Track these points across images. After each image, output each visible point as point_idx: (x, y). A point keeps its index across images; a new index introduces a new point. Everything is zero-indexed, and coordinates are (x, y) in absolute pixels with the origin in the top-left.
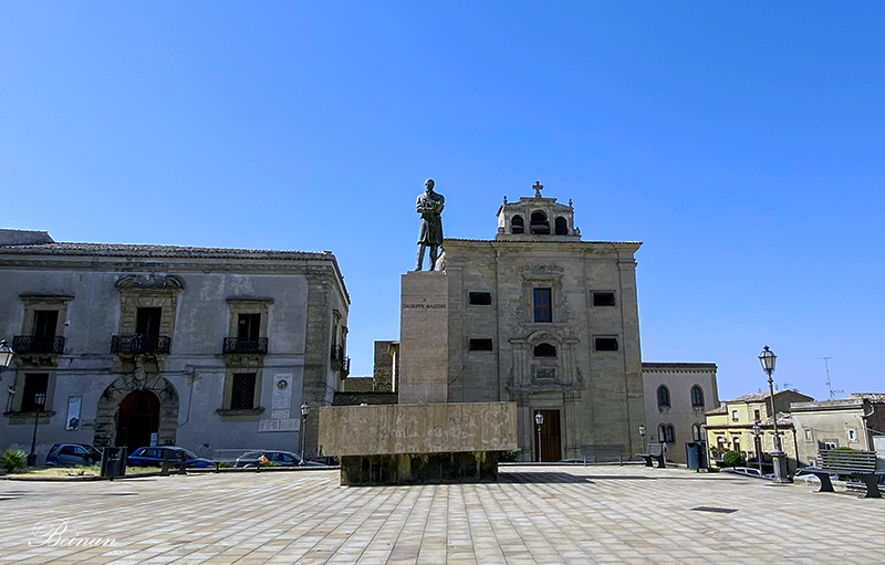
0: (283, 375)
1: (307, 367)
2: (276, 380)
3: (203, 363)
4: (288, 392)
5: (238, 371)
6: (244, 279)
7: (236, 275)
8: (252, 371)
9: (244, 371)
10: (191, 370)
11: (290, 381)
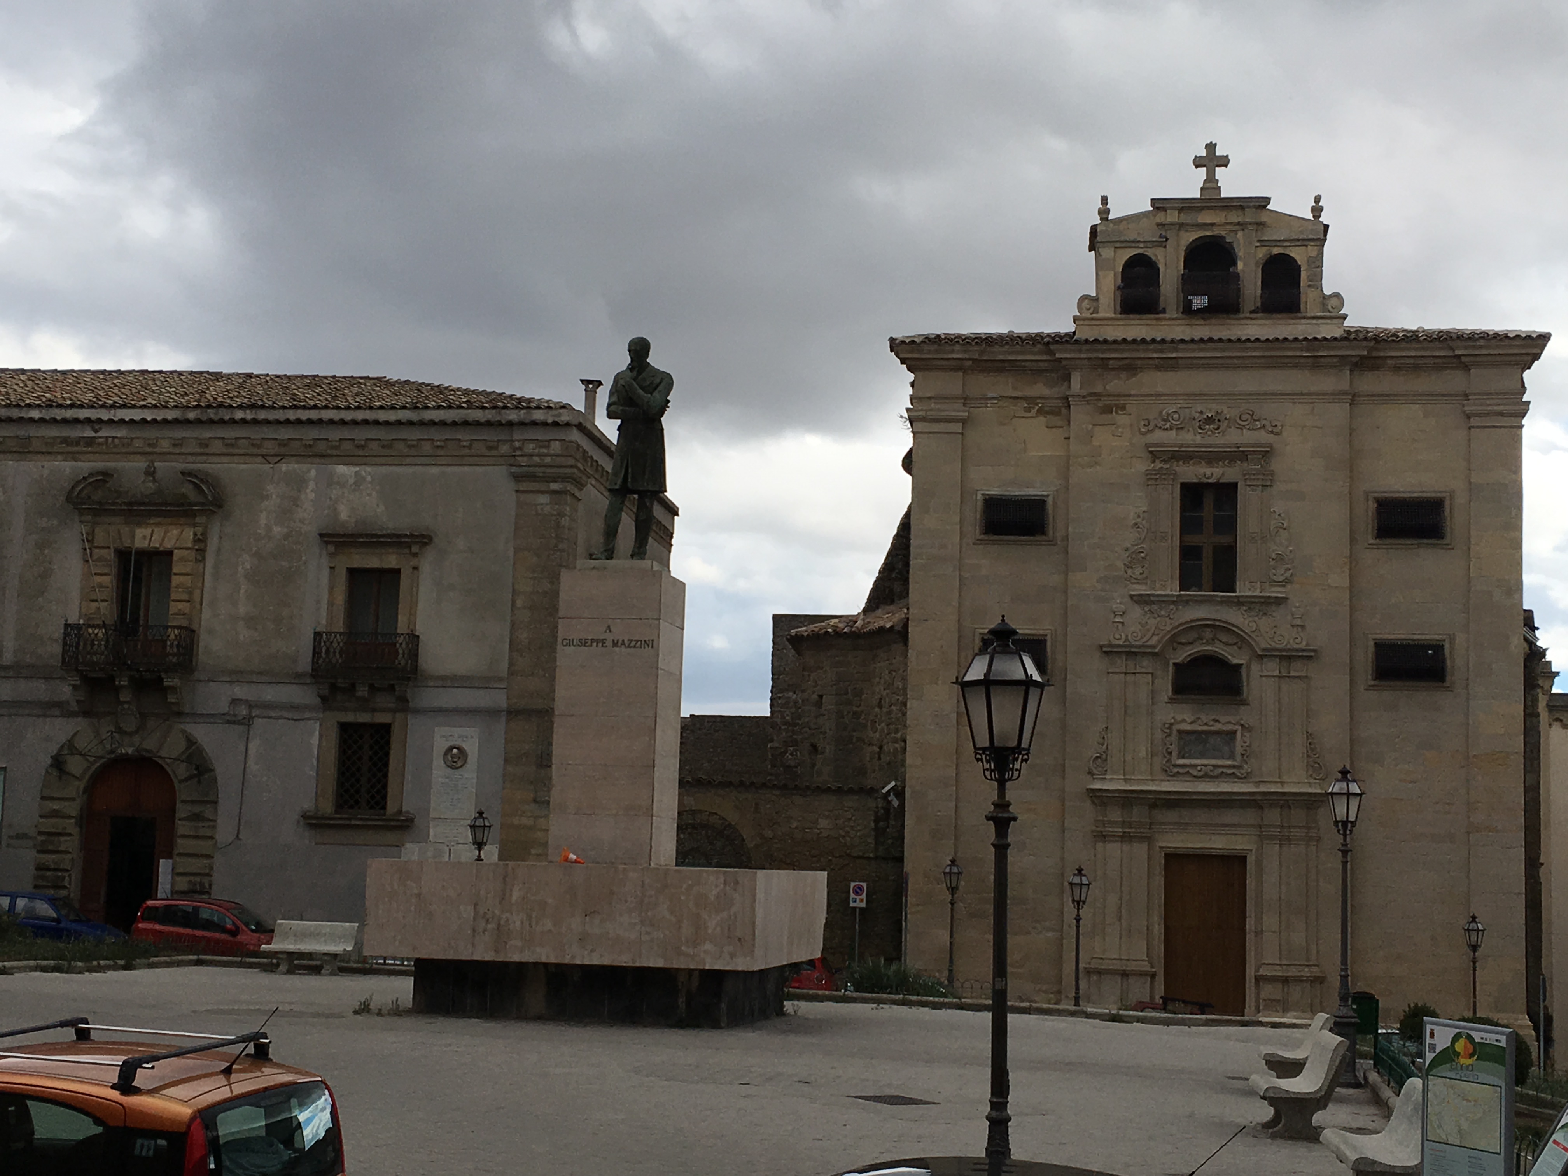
0: (457, 731)
1: (513, 713)
2: (440, 745)
3: (270, 694)
4: (469, 773)
5: (350, 718)
6: (359, 481)
7: (341, 469)
8: (382, 718)
9: (364, 718)
10: (243, 711)
11: (472, 747)
